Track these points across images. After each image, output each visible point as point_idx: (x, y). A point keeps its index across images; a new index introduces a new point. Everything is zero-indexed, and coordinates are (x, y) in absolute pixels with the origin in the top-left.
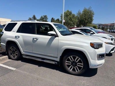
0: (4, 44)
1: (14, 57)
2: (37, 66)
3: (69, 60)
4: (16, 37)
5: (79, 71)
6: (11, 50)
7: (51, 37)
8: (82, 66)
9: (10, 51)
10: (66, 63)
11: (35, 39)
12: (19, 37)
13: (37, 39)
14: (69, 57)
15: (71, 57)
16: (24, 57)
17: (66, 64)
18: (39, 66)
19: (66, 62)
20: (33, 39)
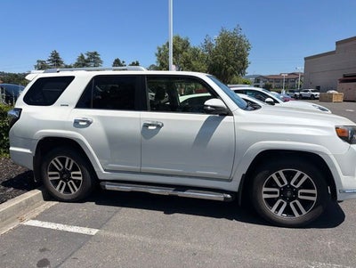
0: (28, 151)
1: (67, 190)
3: (271, 184)
4: (76, 122)
5: (304, 212)
6: (55, 170)
7: (208, 116)
8: (314, 199)
9: (50, 173)
10: (265, 194)
11: (150, 128)
12: (89, 123)
13: (159, 127)
14: (274, 176)
15: (278, 175)
16: (109, 187)
17: (265, 196)
19: (264, 189)
20: (146, 126)
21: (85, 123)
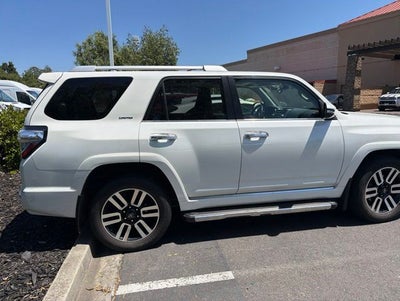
0: (68, 189)
4: (154, 140)
5: (395, 206)
9: (105, 216)
10: (367, 194)
11: (252, 139)
13: (263, 138)
14: (374, 176)
15: (377, 175)
18: (273, 233)
19: (367, 190)
21: (166, 141)
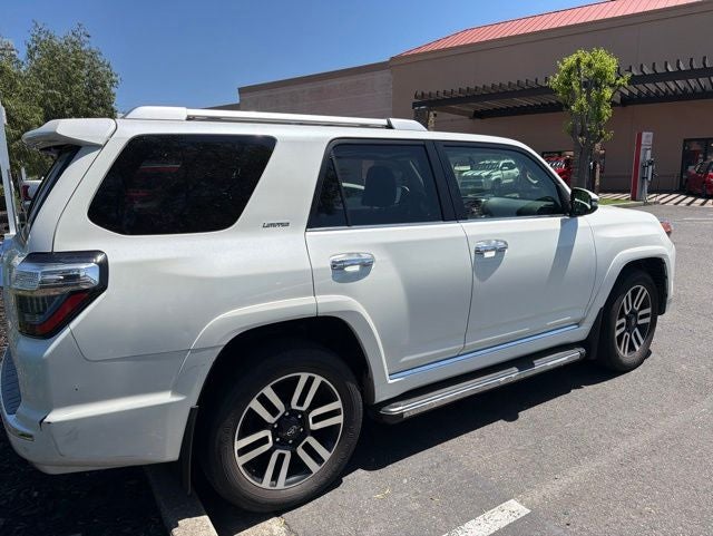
1: (297, 469)
2: (501, 424)
3: (622, 312)
4: (338, 267)
6: (259, 426)
10: (617, 330)
11: (487, 255)
13: (500, 251)
14: (625, 300)
17: (617, 333)
19: (617, 323)
20: (479, 252)
